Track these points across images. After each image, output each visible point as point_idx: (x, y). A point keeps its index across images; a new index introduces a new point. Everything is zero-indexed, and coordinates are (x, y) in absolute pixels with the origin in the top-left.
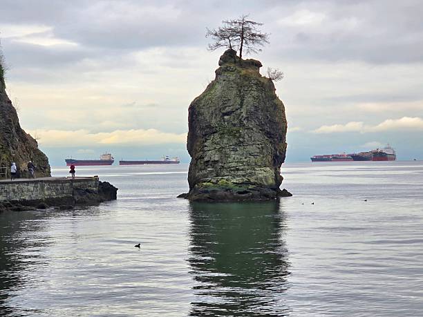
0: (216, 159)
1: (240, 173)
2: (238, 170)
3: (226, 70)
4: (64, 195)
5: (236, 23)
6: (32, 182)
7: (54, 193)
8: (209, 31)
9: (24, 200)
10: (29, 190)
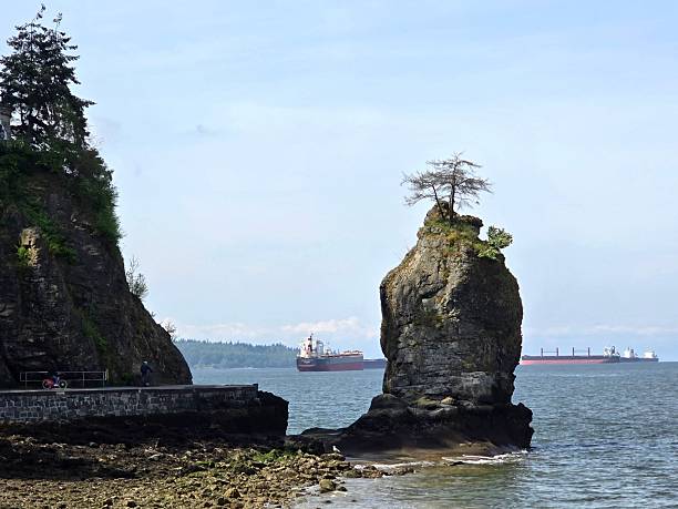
0: (410, 360)
1: (441, 380)
2: (437, 375)
3: (429, 232)
4: (183, 410)
5: (444, 164)
6: (128, 391)
7: (165, 408)
8: (406, 176)
9: (113, 416)
10: (121, 403)
